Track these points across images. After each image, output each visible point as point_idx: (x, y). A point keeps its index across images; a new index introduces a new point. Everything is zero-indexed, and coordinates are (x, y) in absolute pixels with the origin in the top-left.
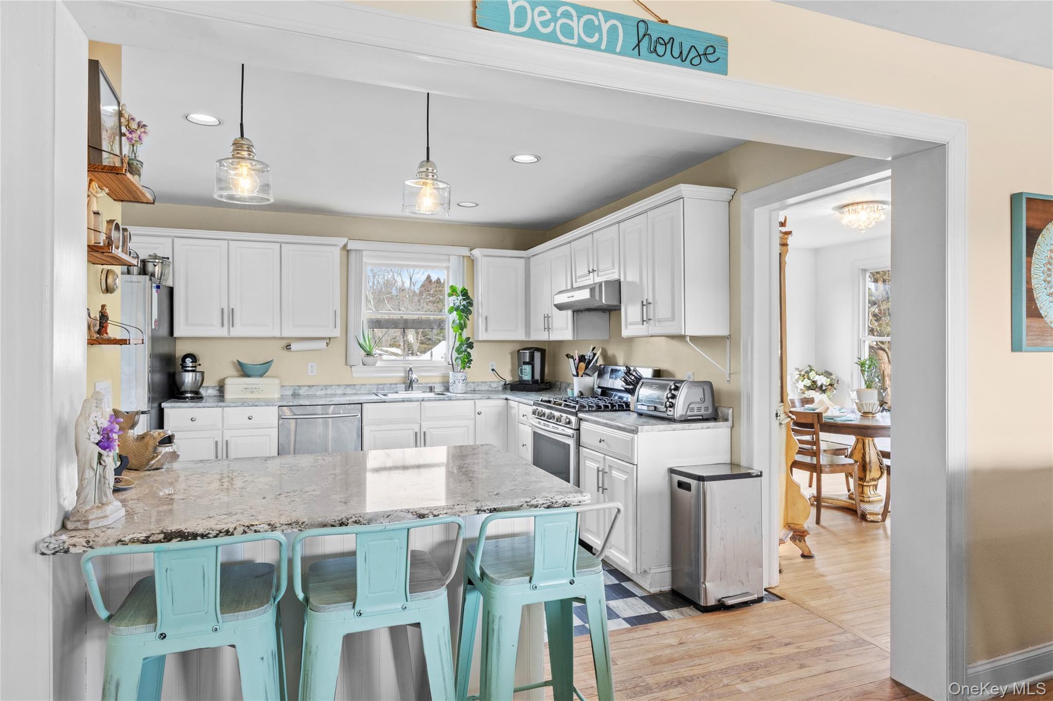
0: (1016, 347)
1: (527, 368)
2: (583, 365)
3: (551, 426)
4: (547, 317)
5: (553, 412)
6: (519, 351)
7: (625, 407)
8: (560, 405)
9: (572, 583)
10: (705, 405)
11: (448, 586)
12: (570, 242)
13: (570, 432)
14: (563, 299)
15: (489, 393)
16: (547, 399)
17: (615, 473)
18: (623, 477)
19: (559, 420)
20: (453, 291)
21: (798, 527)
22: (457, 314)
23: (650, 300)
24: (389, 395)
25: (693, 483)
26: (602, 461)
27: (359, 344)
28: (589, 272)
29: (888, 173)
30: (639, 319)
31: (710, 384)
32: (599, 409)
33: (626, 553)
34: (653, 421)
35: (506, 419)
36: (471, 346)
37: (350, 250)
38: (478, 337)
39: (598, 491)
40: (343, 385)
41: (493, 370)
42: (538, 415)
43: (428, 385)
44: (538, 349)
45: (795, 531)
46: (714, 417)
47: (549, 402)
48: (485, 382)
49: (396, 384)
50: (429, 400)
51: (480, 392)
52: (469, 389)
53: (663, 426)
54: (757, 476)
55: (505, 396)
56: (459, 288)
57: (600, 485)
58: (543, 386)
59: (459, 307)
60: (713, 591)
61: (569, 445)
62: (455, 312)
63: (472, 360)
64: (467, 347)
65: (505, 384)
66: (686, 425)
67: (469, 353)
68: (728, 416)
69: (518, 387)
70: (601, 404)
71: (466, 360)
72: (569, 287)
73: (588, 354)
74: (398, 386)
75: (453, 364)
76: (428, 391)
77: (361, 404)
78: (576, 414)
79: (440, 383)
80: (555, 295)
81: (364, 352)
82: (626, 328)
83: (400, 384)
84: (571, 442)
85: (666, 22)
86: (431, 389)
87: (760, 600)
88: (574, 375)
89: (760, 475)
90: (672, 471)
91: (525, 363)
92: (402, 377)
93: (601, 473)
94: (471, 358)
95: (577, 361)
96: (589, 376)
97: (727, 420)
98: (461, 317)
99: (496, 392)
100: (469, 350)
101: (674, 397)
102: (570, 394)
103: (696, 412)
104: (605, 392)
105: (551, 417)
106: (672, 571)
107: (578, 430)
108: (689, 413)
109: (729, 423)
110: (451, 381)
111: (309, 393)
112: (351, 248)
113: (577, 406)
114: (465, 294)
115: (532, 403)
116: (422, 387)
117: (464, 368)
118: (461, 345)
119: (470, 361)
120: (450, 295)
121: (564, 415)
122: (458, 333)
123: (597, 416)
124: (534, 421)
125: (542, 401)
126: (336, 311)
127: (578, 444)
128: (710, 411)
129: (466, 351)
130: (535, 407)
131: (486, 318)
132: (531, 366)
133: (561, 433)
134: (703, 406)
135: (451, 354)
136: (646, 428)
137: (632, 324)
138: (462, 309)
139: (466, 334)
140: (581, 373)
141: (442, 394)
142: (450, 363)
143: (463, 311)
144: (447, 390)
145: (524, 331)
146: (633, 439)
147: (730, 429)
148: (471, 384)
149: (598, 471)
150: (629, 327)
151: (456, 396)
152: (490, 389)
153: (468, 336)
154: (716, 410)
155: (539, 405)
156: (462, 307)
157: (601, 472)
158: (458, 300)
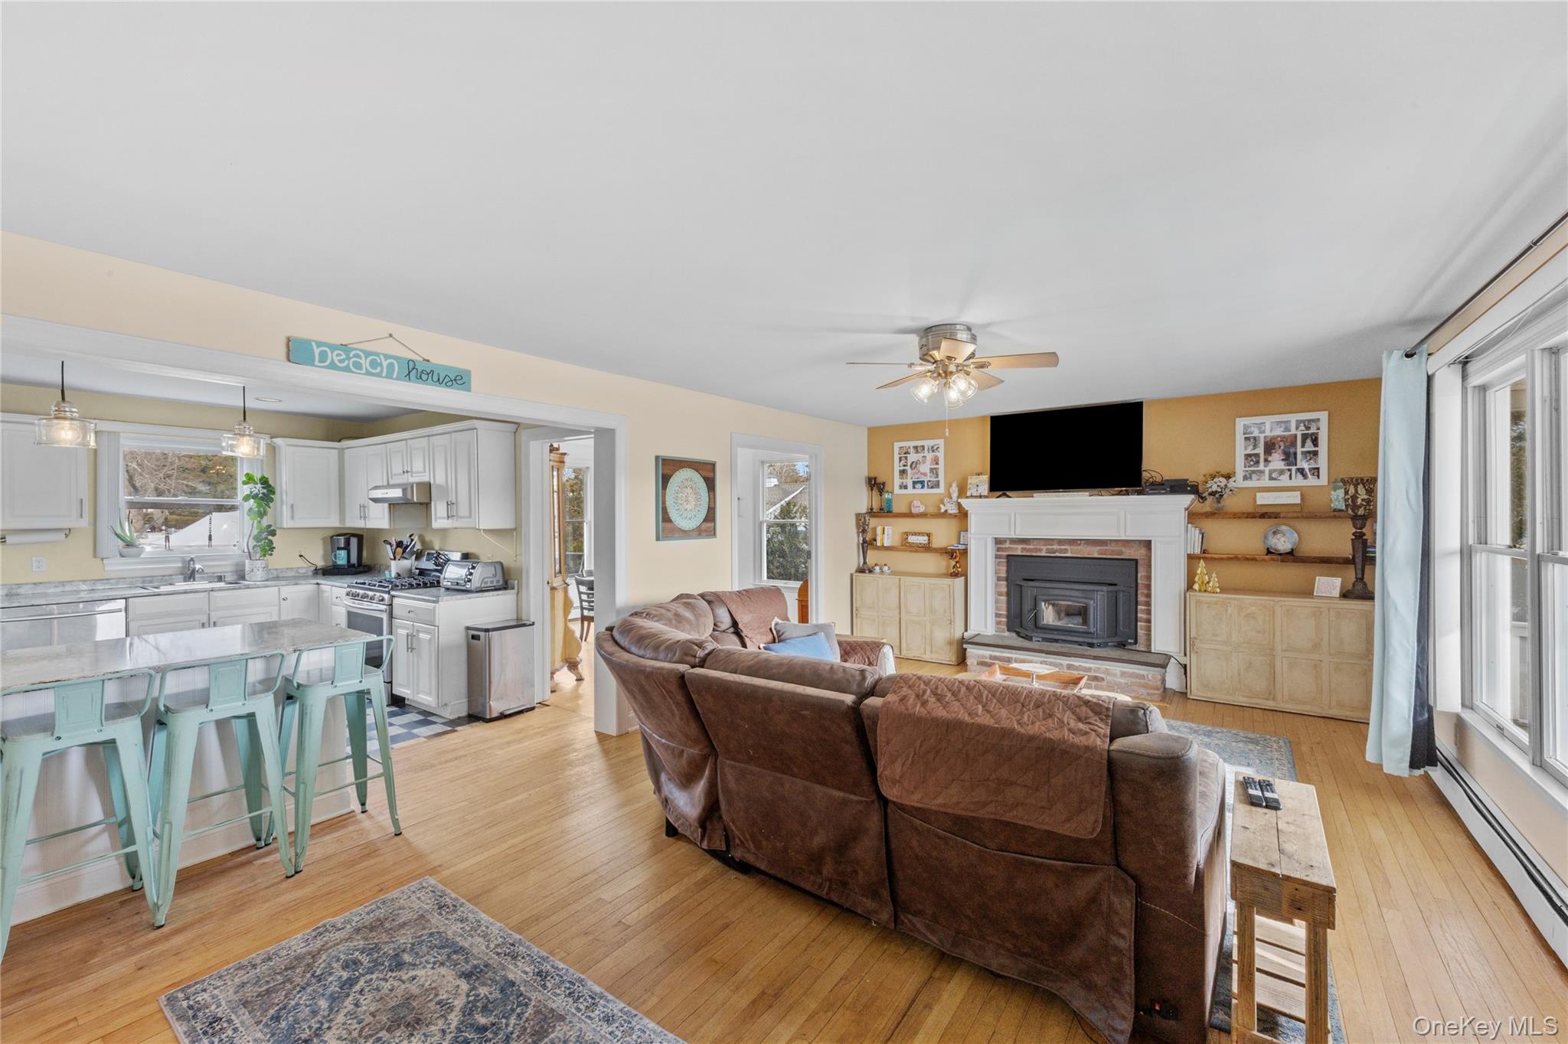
0: (658, 539)
1: (343, 554)
2: (400, 550)
3: (366, 605)
4: (363, 507)
5: (367, 592)
6: (332, 537)
7: (437, 584)
8: (375, 586)
9: (361, 682)
10: (497, 579)
11: (274, 693)
12: (385, 443)
13: (383, 607)
14: (379, 494)
15: (297, 579)
16: (363, 581)
17: (421, 635)
18: (428, 637)
19: (372, 598)
20: (250, 479)
21: (572, 660)
22: (255, 502)
23: (454, 501)
24: (162, 587)
25: (482, 634)
26: (411, 627)
27: (116, 534)
28: (404, 472)
29: (593, 436)
30: (446, 516)
31: (501, 564)
32: (411, 586)
33: (430, 694)
34: (455, 593)
35: (317, 601)
36: (273, 533)
37: (100, 431)
38: (281, 523)
39: (408, 651)
40: (90, 580)
41: (301, 556)
42: (352, 595)
43: (216, 575)
44: (354, 535)
45: (570, 663)
46: (505, 586)
47: (364, 584)
48: (292, 569)
49: (171, 575)
50: (220, 590)
51: (284, 578)
52: (270, 576)
53: (460, 596)
54: (530, 625)
55: (316, 581)
56: (257, 476)
57: (410, 646)
58: (361, 569)
59: (257, 495)
60: (496, 707)
61: (382, 619)
62: (252, 501)
63: (274, 548)
64: (268, 535)
65: (316, 570)
66: (480, 594)
67: (271, 542)
68: (514, 585)
69: (331, 571)
70: (414, 582)
71: (268, 548)
72: (385, 484)
73: (406, 540)
74: (174, 577)
75: (249, 553)
76: (216, 580)
77: (125, 598)
78: (389, 593)
79: (232, 572)
80: (371, 490)
81: (122, 542)
82: (436, 521)
83: (176, 575)
84: (385, 617)
85: (428, 361)
86: (220, 579)
87: (533, 709)
88: (391, 559)
89: (533, 624)
90: (468, 628)
91: (339, 549)
92: (178, 567)
93: (409, 637)
94: (274, 545)
95: (394, 547)
96: (406, 559)
97: (513, 588)
98: (259, 506)
99: (305, 577)
100: (270, 537)
101: (471, 574)
102: (388, 576)
103: (489, 585)
104: (422, 572)
105: (365, 596)
106: (469, 701)
107: (391, 605)
108: (483, 585)
109: (516, 591)
110: (247, 568)
111: (36, 592)
112: (102, 429)
113: (390, 586)
114: (264, 482)
115: (346, 586)
116: (207, 577)
117: (264, 555)
118: (260, 532)
119: (272, 549)
120: (244, 483)
121: (378, 594)
122: (256, 521)
123: (408, 593)
124: (349, 602)
125: (356, 583)
126: (82, 500)
127: (391, 616)
128: (501, 583)
129: (266, 538)
130: (349, 589)
131: (292, 506)
132: (346, 551)
133: (374, 608)
134: (495, 580)
135: (248, 543)
136: (445, 598)
137: (440, 518)
138: (261, 497)
139: (265, 522)
140: (398, 557)
141: (236, 583)
142: (246, 550)
143: (262, 499)
144: (243, 578)
145: (338, 518)
146: (435, 607)
147: (515, 596)
148: (273, 571)
149: (408, 635)
150: (438, 521)
151: (255, 584)
152: (297, 574)
153: (269, 523)
154: (506, 582)
155: (353, 587)
156: (260, 495)
157: (411, 637)
158: (258, 488)
